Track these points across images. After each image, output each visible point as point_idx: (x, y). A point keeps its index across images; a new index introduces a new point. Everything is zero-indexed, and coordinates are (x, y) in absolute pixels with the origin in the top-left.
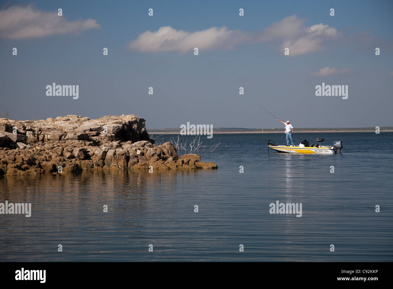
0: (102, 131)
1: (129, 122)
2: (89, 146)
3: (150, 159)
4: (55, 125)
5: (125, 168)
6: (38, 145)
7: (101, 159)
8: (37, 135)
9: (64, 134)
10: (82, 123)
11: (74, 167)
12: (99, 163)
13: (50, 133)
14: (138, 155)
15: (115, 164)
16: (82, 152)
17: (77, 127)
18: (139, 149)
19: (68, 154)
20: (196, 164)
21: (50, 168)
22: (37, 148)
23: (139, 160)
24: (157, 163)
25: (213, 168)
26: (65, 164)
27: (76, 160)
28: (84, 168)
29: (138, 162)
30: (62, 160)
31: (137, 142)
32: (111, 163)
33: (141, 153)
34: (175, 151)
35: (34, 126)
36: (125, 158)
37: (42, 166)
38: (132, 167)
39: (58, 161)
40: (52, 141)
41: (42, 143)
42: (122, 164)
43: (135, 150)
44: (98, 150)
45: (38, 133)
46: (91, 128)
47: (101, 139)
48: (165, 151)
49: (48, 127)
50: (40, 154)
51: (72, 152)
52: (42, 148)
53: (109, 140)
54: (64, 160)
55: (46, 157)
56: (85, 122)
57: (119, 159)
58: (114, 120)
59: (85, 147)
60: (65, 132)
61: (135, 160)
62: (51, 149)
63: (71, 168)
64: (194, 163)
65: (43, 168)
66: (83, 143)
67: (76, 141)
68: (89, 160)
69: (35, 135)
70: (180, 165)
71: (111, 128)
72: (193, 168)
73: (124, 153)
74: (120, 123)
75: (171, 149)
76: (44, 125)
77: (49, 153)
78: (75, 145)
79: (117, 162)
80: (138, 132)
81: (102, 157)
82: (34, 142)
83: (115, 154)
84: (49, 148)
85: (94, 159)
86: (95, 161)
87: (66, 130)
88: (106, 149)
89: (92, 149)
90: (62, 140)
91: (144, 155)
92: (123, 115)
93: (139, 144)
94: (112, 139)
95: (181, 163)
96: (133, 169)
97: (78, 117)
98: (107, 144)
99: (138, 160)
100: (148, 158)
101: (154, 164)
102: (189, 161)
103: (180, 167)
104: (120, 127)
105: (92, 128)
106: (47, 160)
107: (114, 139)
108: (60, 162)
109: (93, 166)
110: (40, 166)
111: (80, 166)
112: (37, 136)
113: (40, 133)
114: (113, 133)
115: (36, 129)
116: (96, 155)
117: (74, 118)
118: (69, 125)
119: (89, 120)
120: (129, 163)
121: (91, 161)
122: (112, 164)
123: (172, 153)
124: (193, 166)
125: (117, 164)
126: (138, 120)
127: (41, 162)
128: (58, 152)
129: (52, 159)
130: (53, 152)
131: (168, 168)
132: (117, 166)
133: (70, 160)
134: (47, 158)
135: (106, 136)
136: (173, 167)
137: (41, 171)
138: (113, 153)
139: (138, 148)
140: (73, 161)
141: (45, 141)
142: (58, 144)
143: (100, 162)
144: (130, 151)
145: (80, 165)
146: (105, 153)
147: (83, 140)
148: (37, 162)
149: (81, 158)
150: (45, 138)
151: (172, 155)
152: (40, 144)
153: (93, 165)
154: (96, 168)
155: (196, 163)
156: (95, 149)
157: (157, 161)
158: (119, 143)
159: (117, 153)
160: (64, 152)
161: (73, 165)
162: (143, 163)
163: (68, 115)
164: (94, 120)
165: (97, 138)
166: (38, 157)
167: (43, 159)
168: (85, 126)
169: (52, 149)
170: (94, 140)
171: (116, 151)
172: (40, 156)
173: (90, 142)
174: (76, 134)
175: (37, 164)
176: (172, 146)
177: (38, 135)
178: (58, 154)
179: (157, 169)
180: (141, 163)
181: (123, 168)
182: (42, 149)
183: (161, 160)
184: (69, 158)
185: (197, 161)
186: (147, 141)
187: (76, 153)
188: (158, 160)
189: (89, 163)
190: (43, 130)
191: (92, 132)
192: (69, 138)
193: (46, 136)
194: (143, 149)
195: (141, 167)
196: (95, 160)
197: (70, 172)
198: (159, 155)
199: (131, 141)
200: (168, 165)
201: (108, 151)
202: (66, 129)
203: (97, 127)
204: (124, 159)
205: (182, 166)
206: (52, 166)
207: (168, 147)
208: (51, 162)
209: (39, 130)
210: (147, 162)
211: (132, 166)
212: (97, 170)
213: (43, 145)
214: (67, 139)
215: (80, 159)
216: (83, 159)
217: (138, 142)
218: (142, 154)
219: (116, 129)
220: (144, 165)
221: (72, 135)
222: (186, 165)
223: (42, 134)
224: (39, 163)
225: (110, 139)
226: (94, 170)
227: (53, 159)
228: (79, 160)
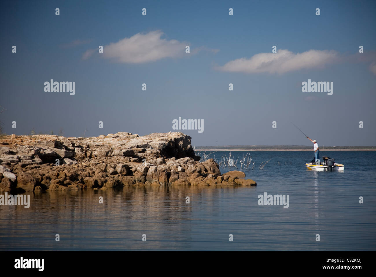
0: (149, 148)
1: (175, 139)
2: (133, 162)
3: (190, 176)
4: (104, 142)
5: (165, 184)
6: (85, 161)
7: (143, 175)
8: (85, 151)
9: (110, 151)
10: (130, 140)
11: (115, 183)
12: (141, 179)
13: (97, 150)
14: (179, 171)
15: (156, 180)
16: (124, 168)
17: (125, 144)
18: (180, 166)
19: (111, 170)
20: (235, 181)
21: (92, 183)
22: (83, 164)
23: (180, 177)
24: (197, 179)
25: (252, 185)
26: (107, 180)
27: (119, 176)
28: (126, 183)
29: (179, 178)
30: (105, 176)
31: (180, 158)
32: (153, 179)
33: (182, 169)
34: (217, 168)
35: (83, 143)
36: (166, 175)
37: (84, 182)
38: (172, 184)
39: (101, 177)
40: (99, 157)
41: (89, 159)
42: (163, 180)
43: (176, 167)
44: (140, 167)
45: (86, 150)
46: (138, 145)
47: (147, 155)
48: (208, 167)
49: (97, 144)
50: (84, 170)
51: (115, 168)
52: (88, 164)
53: (154, 157)
54: (107, 176)
55: (89, 173)
56: (133, 139)
57: (160, 175)
58: (161, 137)
59: (129, 164)
60: (112, 149)
61: (176, 176)
62: (96, 165)
63: (112, 184)
64: (233, 179)
65: (85, 183)
66: (128, 159)
67: (121, 157)
68: (131, 176)
69: (83, 151)
70: (219, 182)
71: (157, 145)
72: (232, 184)
73: (165, 169)
74: (166, 140)
75: (213, 166)
76: (94, 141)
77: (93, 169)
78: (120, 161)
79: (159, 178)
80: (184, 149)
81: (143, 174)
82: (82, 158)
83: (156, 170)
84: (93, 164)
85: (136, 175)
86: (136, 177)
87: (113, 147)
88: (148, 165)
89: (135, 165)
90: (108, 156)
91: (185, 172)
92: (170, 133)
93: (182, 160)
94: (157, 155)
95: (221, 180)
96: (174, 185)
97: (128, 134)
98: (151, 161)
99: (179, 176)
100: (188, 175)
101: (194, 181)
102: (229, 178)
103: (219, 184)
104: (166, 144)
105: (139, 145)
106: (90, 176)
107: (159, 155)
108: (102, 178)
109: (134, 182)
110: (82, 182)
111: (121, 182)
112: (85, 152)
113: (88, 150)
114: (159, 150)
115: (84, 146)
116: (139, 172)
117: (124, 135)
118: (117, 142)
119: (138, 136)
120: (170, 180)
121: (134, 177)
122: (154, 180)
123: (215, 170)
124: (233, 183)
125: (158, 180)
126: (184, 138)
127: (83, 177)
128: (102, 168)
129: (95, 175)
130: (97, 168)
131: (207, 185)
132: (158, 182)
133: (112, 176)
134: (91, 173)
135: (152, 152)
136: (212, 183)
137: (82, 186)
138: (154, 170)
139: (179, 165)
140: (115, 177)
141: (93, 157)
142: (104, 160)
143: (142, 179)
144: (172, 168)
145: (121, 181)
146: (147, 169)
147: (128, 156)
148: (80, 178)
149: (123, 174)
150: (92, 154)
151: (214, 172)
152: (87, 160)
153: (135, 181)
154: (138, 183)
155: (235, 179)
156: (138, 165)
157: (197, 177)
158: (163, 160)
159: (159, 169)
160: (108, 168)
161: (114, 181)
162: (183, 180)
163: (118, 132)
164: (141, 137)
165: (143, 155)
166: (81, 172)
167: (86, 175)
168: (132, 142)
169: (97, 165)
170: (140, 156)
171: (157, 168)
172: (84, 172)
173: (135, 158)
174: (122, 151)
175: (80, 179)
176: (215, 163)
177: (86, 151)
178: (101, 170)
179: (197, 185)
180: (181, 180)
181: (163, 185)
182: (87, 165)
183: (201, 176)
184: (112, 174)
185: (236, 178)
186: (190, 158)
187: (119, 169)
188: (198, 177)
189: (131, 179)
190: (91, 147)
191: (138, 149)
192: (115, 154)
193: (93, 152)
194: (185, 166)
195: (181, 184)
196: (137, 176)
197: (111, 187)
198: (200, 172)
199: (175, 158)
200: (208, 182)
201: (149, 167)
202: (114, 146)
203: (144, 143)
204: (165, 175)
205: (221, 182)
206: (94, 182)
207: (210, 163)
208: (93, 178)
209: (87, 146)
210: (188, 178)
211: (172, 182)
212: (139, 185)
213: (90, 161)
214: (113, 156)
215: (122, 175)
216: (125, 175)
217: (182, 159)
218: (183, 171)
219: (162, 145)
220: (184, 181)
221: (118, 151)
222: (226, 182)
223: (90, 151)
224: (82, 179)
225: (155, 155)
226: (135, 185)
227: (96, 175)
228: (122, 176)
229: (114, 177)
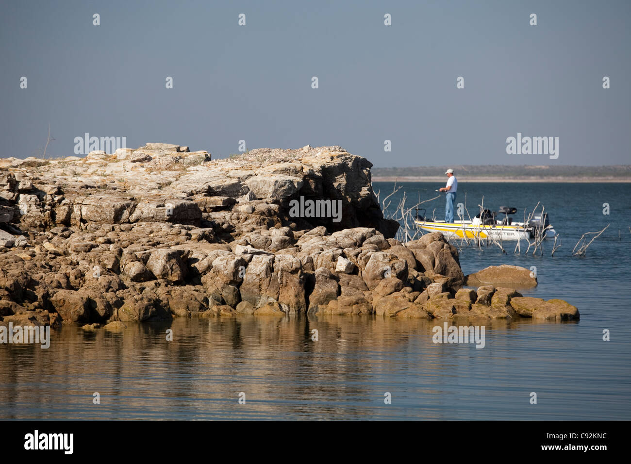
0: (243, 194)
1: (323, 167)
2: (199, 240)
3: (375, 287)
4: (105, 176)
5: (299, 311)
6: (51, 235)
7: (231, 282)
8: (50, 205)
9: (128, 205)
10: (185, 169)
11: (147, 309)
12: (224, 294)
13: (87, 202)
14: (341, 272)
15: (271, 300)
16: (174, 261)
17: (169, 183)
18: (344, 255)
19: (133, 268)
20: (513, 305)
21: (78, 309)
22: (47, 245)
23: (342, 289)
24: (396, 298)
25: (565, 318)
26: (122, 298)
27: (158, 285)
28: (179, 308)
29: (339, 293)
30: (115, 286)
31: (341, 230)
32: (260, 295)
33: (349, 267)
34: (453, 260)
35: (42, 178)
36: (300, 283)
37: (54, 304)
38: (320, 310)
39: (103, 290)
40: (94, 225)
41: (63, 231)
42: (293, 300)
43: (330, 258)
44: (222, 256)
45: (53, 200)
46: (209, 187)
47: (238, 219)
48: (424, 258)
49: (86, 181)
50: (51, 267)
51: (145, 260)
52: (62, 246)
53: (260, 223)
54: (122, 286)
55: (67, 277)
56: (195, 168)
57: (282, 283)
58: (279, 162)
59: (186, 247)
60: (132, 199)
61: (331, 287)
62: (86, 252)
63: (140, 310)
64: (506, 299)
65: (57, 308)
66: (184, 231)
67: (161, 225)
68: (194, 285)
69: (43, 206)
70: (462, 307)
71: (270, 186)
72: (502, 315)
73: (298, 266)
74: (296, 172)
75: (442, 254)
76: (75, 174)
77: (78, 263)
78: (158, 239)
79: (278, 293)
80: (349, 200)
81: (232, 278)
82: (41, 226)
83: (270, 269)
84: (79, 249)
85: (209, 282)
86: (211, 290)
87: (135, 192)
88: (246, 252)
89: (207, 251)
90: (122, 221)
91: (357, 274)
92: (306, 148)
93: (347, 236)
94: (269, 220)
95: (468, 299)
96: (324, 314)
97: (178, 150)
98: (253, 236)
99: (340, 287)
100: (369, 284)
101: (385, 301)
102: (492, 294)
103: (462, 313)
104: (296, 185)
105: (213, 185)
106: (69, 287)
107: (275, 218)
108: (107, 291)
109: (205, 305)
110: (48, 304)
111: (166, 306)
112: (49, 207)
113: (60, 201)
114: (275, 202)
115: (47, 188)
116: (217, 272)
117: (166, 152)
118: (147, 176)
119: (208, 159)
120: (313, 298)
121: (202, 290)
122: (264, 298)
123: (446, 266)
124: (505, 309)
125: (277, 300)
126: (350, 164)
127: (51, 291)
128: (106, 262)
129: (84, 281)
130: (90, 262)
131: (426, 315)
132: (276, 305)
133: (138, 286)
134: (72, 278)
135: (254, 210)
136: (442, 310)
137: (49, 319)
138: (264, 267)
139: (340, 251)
140: (147, 289)
141: (75, 225)
142: (111, 236)
143: (228, 294)
144: (318, 261)
145: (165, 302)
146: (242, 265)
147: (183, 221)
148: (39, 292)
149: (170, 278)
150: (72, 216)
152: (55, 234)
153: (206, 300)
154: (215, 309)
155: (513, 299)
157: (396, 291)
158: (289, 234)
159: (278, 266)
160: (123, 260)
161: (145, 302)
162: (354, 298)
163: (147, 144)
164: (221, 162)
165: (228, 218)
166: (44, 275)
167: (59, 282)
168: (192, 178)
169: (89, 251)
170: (217, 221)
172: (51, 274)
173: (204, 229)
174: (164, 206)
175: (39, 296)
177: (53, 205)
178: (104, 266)
179: (394, 316)
180: (347, 299)
181: (293, 313)
182: (60, 251)
183: (409, 289)
184: (137, 278)
185: (516, 295)
186: (371, 230)
187: (157, 264)
188: (399, 291)
189: (196, 293)
190: (68, 192)
191: (213, 198)
192: (143, 216)
193: (76, 209)
194: (357, 256)
195: (348, 310)
196: (212, 285)
197: (136, 322)
198: (402, 275)
199: (325, 229)
200: (429, 306)
201: (250, 260)
202: (137, 188)
203: (229, 182)
204: (298, 285)
205: (470, 308)
206: (84, 305)
207: (433, 246)
208: (81, 291)
209: (56, 190)
210: (367, 293)
211: (319, 306)
212: (218, 315)
213: (66, 237)
214: (137, 221)
215: (168, 283)
216: (176, 283)
218: (353, 270)
219: (283, 188)
220: (357, 303)
221: (153, 206)
222: (483, 307)
223: (64, 204)
224: (46, 296)
225: (264, 220)
226: (208, 315)
227: (87, 282)
228: (166, 286)
229: (142, 289)
